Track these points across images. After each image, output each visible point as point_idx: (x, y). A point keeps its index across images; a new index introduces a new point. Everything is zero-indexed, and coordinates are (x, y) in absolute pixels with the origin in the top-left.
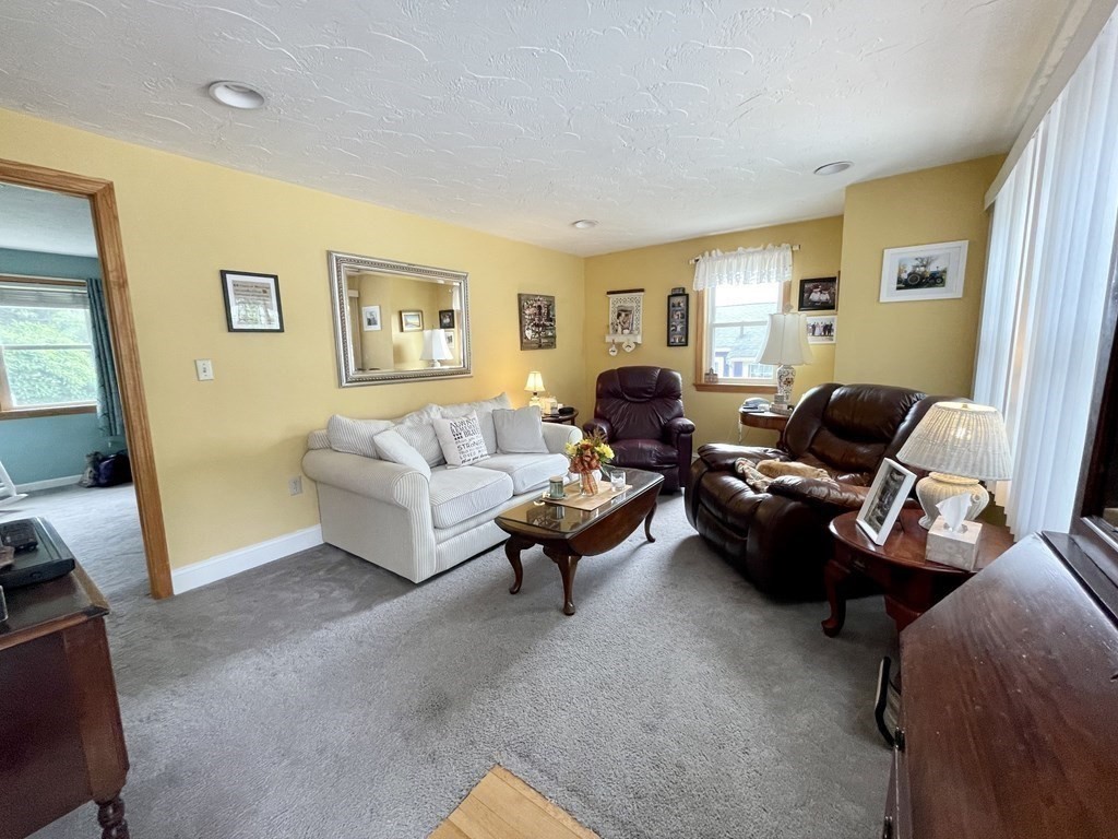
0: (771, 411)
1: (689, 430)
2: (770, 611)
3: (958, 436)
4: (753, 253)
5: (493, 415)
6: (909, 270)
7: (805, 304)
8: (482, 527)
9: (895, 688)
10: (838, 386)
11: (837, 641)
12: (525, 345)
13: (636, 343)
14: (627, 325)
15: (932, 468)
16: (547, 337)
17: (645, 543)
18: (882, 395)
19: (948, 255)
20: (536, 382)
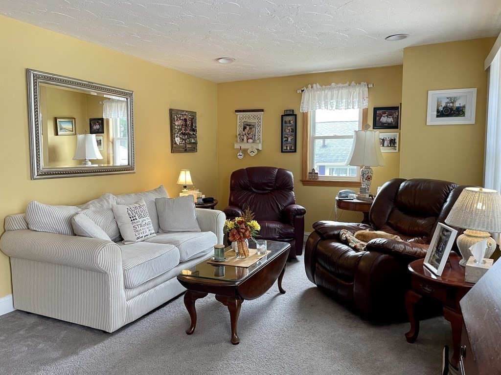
0: (358, 198)
1: (301, 213)
2: (372, 331)
3: (478, 208)
4: (342, 87)
5: (156, 202)
6: (444, 105)
7: (377, 125)
8: (157, 288)
9: (453, 367)
10: (403, 180)
11: (415, 345)
12: (174, 149)
13: (258, 150)
14: (250, 136)
15: (465, 227)
16: (190, 143)
17: (278, 295)
18: (432, 186)
19: (465, 97)
20: (185, 177)
